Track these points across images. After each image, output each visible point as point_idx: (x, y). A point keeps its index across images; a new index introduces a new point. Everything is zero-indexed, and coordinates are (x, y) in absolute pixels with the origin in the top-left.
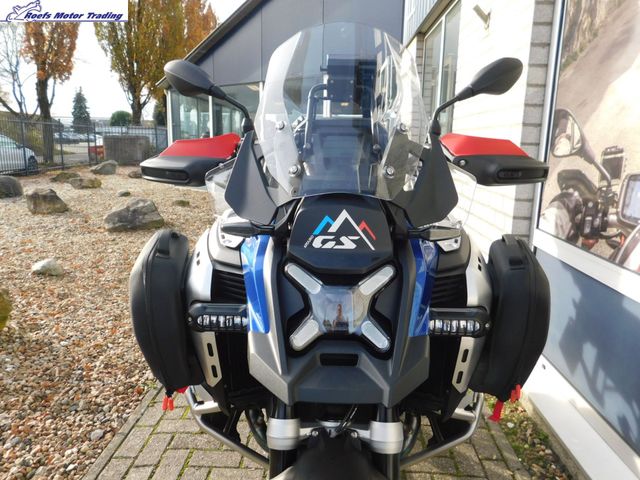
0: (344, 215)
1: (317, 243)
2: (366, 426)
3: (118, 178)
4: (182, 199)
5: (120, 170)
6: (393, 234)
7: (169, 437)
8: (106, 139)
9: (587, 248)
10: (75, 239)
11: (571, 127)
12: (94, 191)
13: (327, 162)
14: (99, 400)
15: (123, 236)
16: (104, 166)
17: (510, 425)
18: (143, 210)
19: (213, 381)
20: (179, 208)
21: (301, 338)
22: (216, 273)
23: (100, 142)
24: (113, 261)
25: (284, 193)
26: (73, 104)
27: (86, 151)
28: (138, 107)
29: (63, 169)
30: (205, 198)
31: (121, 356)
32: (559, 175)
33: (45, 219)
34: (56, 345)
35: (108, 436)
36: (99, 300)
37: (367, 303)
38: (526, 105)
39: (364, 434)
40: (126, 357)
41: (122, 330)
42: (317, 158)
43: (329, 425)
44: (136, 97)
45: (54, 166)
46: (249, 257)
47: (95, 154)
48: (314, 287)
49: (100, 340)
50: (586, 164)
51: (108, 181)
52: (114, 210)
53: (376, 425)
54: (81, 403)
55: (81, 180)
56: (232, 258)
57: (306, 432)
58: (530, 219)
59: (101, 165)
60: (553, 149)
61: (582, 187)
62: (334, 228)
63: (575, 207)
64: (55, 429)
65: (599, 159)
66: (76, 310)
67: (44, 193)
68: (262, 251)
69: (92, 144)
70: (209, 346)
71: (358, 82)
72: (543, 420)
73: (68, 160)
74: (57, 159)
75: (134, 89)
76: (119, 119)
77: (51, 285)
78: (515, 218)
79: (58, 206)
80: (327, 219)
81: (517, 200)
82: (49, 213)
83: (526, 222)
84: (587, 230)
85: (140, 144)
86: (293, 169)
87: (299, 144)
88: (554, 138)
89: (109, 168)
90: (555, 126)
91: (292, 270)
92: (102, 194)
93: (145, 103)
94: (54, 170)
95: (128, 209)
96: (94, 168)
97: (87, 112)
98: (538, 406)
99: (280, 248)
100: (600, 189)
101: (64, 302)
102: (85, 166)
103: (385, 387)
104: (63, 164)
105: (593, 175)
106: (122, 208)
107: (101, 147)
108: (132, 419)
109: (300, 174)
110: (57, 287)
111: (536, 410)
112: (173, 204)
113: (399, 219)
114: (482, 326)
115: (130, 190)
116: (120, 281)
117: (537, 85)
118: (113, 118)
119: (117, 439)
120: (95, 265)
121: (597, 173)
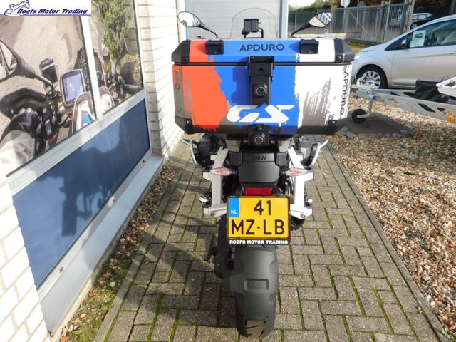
9: (53, 144)
50: (29, 80)
61: (33, 102)
63: (33, 121)
65: (39, 72)
84: (49, 132)
100: (48, 95)
105: (38, 87)
121: (41, 84)
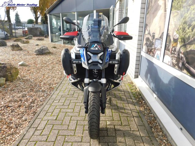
0: (96, 44)
1: (92, 49)
2: (100, 79)
3: (33, 40)
4: (54, 46)
5: (33, 38)
6: (103, 48)
7: (61, 96)
8: (28, 28)
9: (149, 54)
10: (27, 57)
11: (148, 28)
12: (28, 44)
13: (93, 36)
14: (44, 90)
15: (40, 56)
16: (29, 37)
17: (134, 93)
18: (45, 49)
19: (75, 73)
20: (54, 49)
21: (90, 62)
22: (76, 55)
23: (26, 29)
24: (39, 62)
25: (87, 41)
26: (15, 17)
27: (22, 32)
28: (37, 18)
29: (16, 38)
30: (60, 46)
31: (47, 82)
32: (146, 39)
33: (17, 52)
34: (31, 80)
35: (48, 96)
36: (38, 71)
37: (99, 57)
38: (140, 22)
39: (100, 81)
40: (48, 82)
41: (45, 77)
42: (92, 36)
43: (95, 80)
44: (36, 15)
45: (13, 37)
46: (81, 52)
47: (25, 34)
48: (91, 55)
49: (41, 79)
50: (150, 36)
51: (31, 41)
52: (36, 49)
53: (102, 79)
54: (41, 90)
55: (23, 41)
56: (78, 52)
57: (91, 81)
58: (141, 49)
59: (28, 36)
60: (145, 33)
61: (149, 41)
62: (94, 46)
63: (148, 45)
64: (36, 95)
66: (33, 73)
67: (15, 45)
68: (83, 51)
69: (24, 30)
70: (75, 67)
71: (98, 23)
72: (141, 92)
73: (17, 35)
74: (14, 34)
75: (35, 12)
76: (30, 22)
77: (24, 68)
78: (137, 48)
79: (20, 48)
80: (93, 45)
81: (138, 44)
82: (17, 50)
83: (140, 50)
84: (149, 50)
85: (39, 30)
86: (88, 38)
87: (89, 33)
88: (145, 30)
89: (30, 37)
90: (146, 27)
91: (88, 53)
92: (30, 45)
93: (39, 17)
94: (14, 38)
95: (40, 49)
96: (26, 37)
97: (19, 19)
98: (140, 89)
99: (86, 50)
100: (152, 41)
101: (29, 72)
102: (22, 37)
103: (101, 67)
104: (16, 36)
106: (39, 49)
107: (27, 31)
108: (52, 93)
109: (89, 38)
110: (27, 68)
111: (139, 90)
112: (52, 48)
113: (104, 45)
114: (118, 62)
115: (38, 44)
116: (42, 67)
117: (142, 18)
118: (28, 21)
119: (50, 96)
120: (35, 63)
121: (151, 38)
